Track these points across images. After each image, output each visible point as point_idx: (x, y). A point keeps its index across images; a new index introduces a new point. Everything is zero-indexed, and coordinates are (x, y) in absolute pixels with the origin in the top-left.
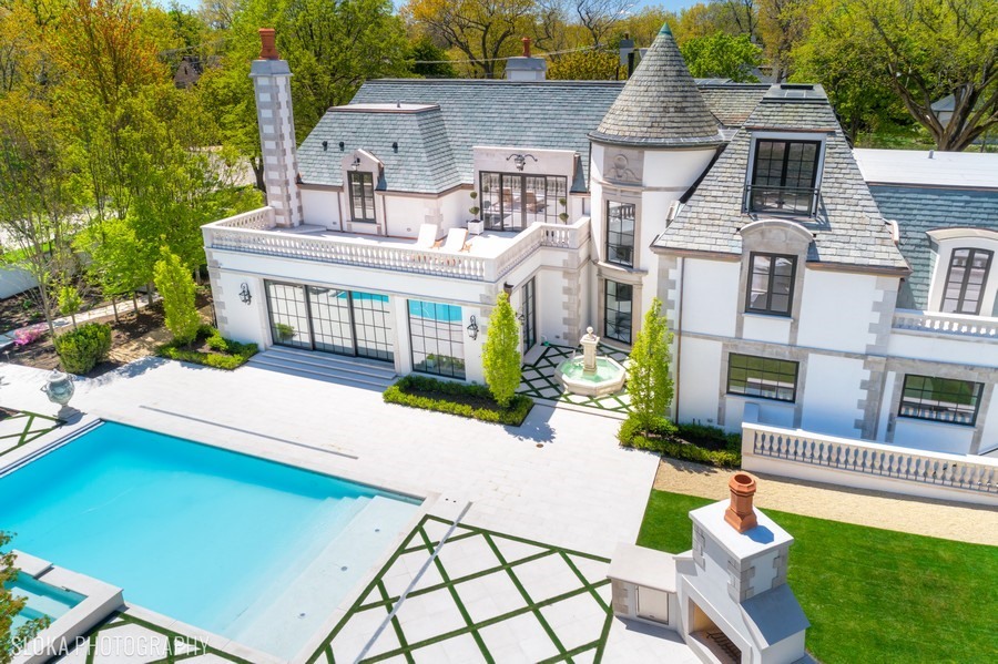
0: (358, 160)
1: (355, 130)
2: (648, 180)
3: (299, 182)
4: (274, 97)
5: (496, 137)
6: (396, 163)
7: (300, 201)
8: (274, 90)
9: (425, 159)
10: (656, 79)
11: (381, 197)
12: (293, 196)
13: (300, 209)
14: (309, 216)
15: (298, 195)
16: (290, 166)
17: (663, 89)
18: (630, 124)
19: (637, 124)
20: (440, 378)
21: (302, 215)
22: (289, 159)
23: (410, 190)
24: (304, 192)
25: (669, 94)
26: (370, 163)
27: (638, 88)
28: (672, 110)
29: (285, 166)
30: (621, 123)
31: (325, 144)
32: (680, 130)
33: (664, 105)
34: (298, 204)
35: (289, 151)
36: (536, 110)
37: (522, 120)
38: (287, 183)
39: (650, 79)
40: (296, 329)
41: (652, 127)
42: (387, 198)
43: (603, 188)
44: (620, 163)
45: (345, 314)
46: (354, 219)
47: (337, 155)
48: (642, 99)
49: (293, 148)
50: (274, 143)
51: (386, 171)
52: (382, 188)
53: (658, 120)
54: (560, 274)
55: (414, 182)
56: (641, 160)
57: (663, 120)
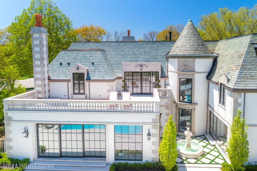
0: (78, 68)
1: (74, 57)
2: (197, 69)
3: (49, 79)
4: (41, 42)
5: (128, 60)
6: (94, 69)
7: (49, 87)
8: (41, 39)
9: (107, 67)
10: (193, 35)
11: (88, 83)
12: (47, 85)
13: (49, 90)
14: (52, 93)
15: (49, 85)
16: (46, 72)
17: (196, 38)
18: (187, 50)
19: (190, 50)
20: (129, 162)
21: (49, 94)
22: (46, 69)
23: (102, 79)
24: (52, 84)
25: (198, 40)
26: (83, 69)
27: (187, 39)
28: (200, 45)
29: (44, 72)
30: (183, 50)
31: (61, 64)
32: (204, 52)
33: (198, 43)
34: (48, 89)
35: (46, 66)
36: (142, 50)
37: (137, 54)
38: (44, 79)
39: (190, 35)
40: (47, 147)
41: (196, 51)
42: (91, 83)
43: (178, 74)
44: (185, 64)
45: (80, 137)
46: (74, 93)
47: (67, 67)
48: (189, 42)
49: (47, 65)
50: (40, 62)
51: (89, 72)
52: (89, 79)
53: (197, 48)
54: (164, 108)
55: (103, 76)
56: (194, 62)
57: (199, 48)
